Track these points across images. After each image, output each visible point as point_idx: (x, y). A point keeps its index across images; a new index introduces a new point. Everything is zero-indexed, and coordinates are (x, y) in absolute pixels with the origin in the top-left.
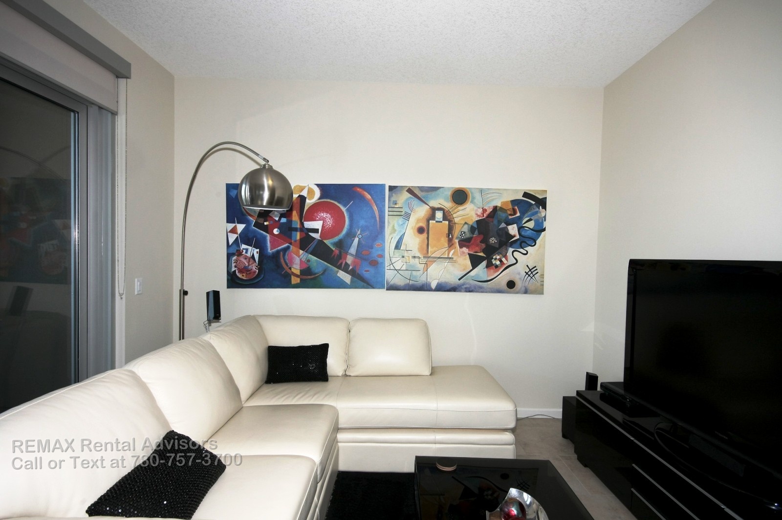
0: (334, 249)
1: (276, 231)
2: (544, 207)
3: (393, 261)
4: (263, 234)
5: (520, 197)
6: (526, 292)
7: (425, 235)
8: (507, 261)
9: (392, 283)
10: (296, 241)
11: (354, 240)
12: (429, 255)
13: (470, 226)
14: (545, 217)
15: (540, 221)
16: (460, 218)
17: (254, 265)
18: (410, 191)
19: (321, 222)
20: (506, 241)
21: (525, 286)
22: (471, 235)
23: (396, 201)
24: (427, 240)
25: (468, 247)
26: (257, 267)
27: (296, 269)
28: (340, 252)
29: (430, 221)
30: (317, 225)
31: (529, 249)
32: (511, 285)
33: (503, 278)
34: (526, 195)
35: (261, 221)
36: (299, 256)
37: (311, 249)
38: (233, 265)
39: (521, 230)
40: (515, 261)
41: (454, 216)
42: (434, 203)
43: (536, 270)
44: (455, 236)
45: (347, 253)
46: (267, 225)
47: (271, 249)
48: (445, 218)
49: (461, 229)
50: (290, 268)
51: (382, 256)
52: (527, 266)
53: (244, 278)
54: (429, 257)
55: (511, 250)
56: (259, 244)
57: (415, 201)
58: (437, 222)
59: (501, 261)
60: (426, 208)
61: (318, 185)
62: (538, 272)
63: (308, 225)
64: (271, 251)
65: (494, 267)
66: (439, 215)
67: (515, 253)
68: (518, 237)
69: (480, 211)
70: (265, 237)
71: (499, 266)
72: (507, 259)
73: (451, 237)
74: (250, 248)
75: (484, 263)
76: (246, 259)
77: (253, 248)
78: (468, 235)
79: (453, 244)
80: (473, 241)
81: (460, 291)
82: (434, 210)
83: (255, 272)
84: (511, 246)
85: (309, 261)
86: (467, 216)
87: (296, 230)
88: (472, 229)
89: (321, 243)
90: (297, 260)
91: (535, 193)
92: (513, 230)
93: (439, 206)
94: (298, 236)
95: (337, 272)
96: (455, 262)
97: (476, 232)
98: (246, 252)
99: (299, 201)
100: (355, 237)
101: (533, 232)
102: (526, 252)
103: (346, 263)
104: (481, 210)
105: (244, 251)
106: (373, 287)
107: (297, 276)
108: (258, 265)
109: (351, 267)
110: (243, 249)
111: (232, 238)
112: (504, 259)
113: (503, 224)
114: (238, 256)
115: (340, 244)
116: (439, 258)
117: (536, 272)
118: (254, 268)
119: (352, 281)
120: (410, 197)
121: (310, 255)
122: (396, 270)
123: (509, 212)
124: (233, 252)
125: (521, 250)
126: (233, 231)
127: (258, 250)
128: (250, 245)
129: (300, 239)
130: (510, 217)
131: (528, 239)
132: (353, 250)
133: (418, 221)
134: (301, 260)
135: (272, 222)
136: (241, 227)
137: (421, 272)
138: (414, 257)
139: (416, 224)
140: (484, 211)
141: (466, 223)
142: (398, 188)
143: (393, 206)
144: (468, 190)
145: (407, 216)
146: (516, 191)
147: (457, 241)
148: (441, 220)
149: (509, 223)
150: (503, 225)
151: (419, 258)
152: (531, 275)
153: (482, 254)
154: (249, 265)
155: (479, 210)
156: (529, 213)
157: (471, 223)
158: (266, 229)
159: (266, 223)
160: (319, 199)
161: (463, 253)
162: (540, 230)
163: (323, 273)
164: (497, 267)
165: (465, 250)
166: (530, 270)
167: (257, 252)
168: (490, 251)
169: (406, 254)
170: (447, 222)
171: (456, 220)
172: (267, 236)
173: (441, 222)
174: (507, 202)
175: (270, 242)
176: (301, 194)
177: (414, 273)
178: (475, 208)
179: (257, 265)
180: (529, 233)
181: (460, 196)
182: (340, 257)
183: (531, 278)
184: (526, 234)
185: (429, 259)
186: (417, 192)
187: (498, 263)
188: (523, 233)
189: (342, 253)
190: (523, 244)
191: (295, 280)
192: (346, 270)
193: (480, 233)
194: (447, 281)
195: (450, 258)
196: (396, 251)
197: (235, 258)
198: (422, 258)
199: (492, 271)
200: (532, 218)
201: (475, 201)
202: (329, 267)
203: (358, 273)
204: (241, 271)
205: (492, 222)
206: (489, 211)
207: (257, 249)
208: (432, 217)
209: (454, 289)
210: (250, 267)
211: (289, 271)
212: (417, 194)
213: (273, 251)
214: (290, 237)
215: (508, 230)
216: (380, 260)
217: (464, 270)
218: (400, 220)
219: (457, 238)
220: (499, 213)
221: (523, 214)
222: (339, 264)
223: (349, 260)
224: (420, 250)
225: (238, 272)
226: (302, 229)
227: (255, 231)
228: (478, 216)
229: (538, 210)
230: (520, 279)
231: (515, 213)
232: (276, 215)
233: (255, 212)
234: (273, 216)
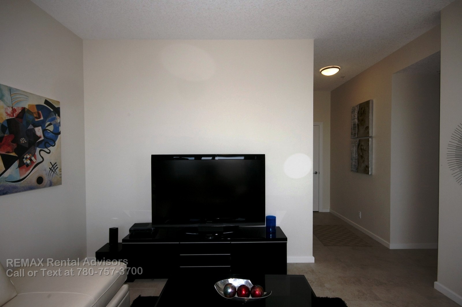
2: (59, 115)
5: (42, 103)
6: (51, 185)
8: (36, 160)
14: (60, 123)
15: (57, 126)
21: (50, 180)
22: (2, 135)
31: (51, 148)
32: (40, 180)
33: (33, 175)
34: (47, 102)
39: (45, 132)
40: (42, 160)
43: (57, 165)
52: (51, 163)
55: (38, 149)
59: (31, 160)
62: (58, 168)
65: (25, 166)
67: (42, 152)
68: (42, 138)
69: (9, 110)
71: (29, 164)
72: (35, 158)
75: (16, 163)
80: (4, 140)
84: (38, 146)
88: (3, 128)
91: (53, 102)
92: (39, 131)
97: (7, 131)
101: (53, 134)
102: (48, 151)
104: (11, 109)
112: (33, 158)
113: (31, 125)
117: (57, 167)
123: (35, 115)
125: (46, 150)
130: (36, 120)
131: (50, 141)
140: (14, 110)
146: (39, 97)
149: (36, 125)
150: (31, 127)
152: (54, 170)
153: (14, 154)
155: (8, 108)
156: (50, 118)
157: (1, 122)
162: (57, 133)
166: (53, 166)
168: (21, 150)
174: (33, 106)
178: (4, 106)
180: (50, 135)
183: (54, 172)
184: (48, 136)
187: (29, 162)
188: (46, 135)
190: (47, 144)
193: (10, 133)
199: (24, 170)
200: (52, 122)
201: (4, 99)
205: (21, 122)
206: (18, 111)
215: (35, 132)
220: (27, 114)
221: (45, 118)
228: (8, 114)
229: (55, 116)
230: (46, 174)
231: (40, 117)
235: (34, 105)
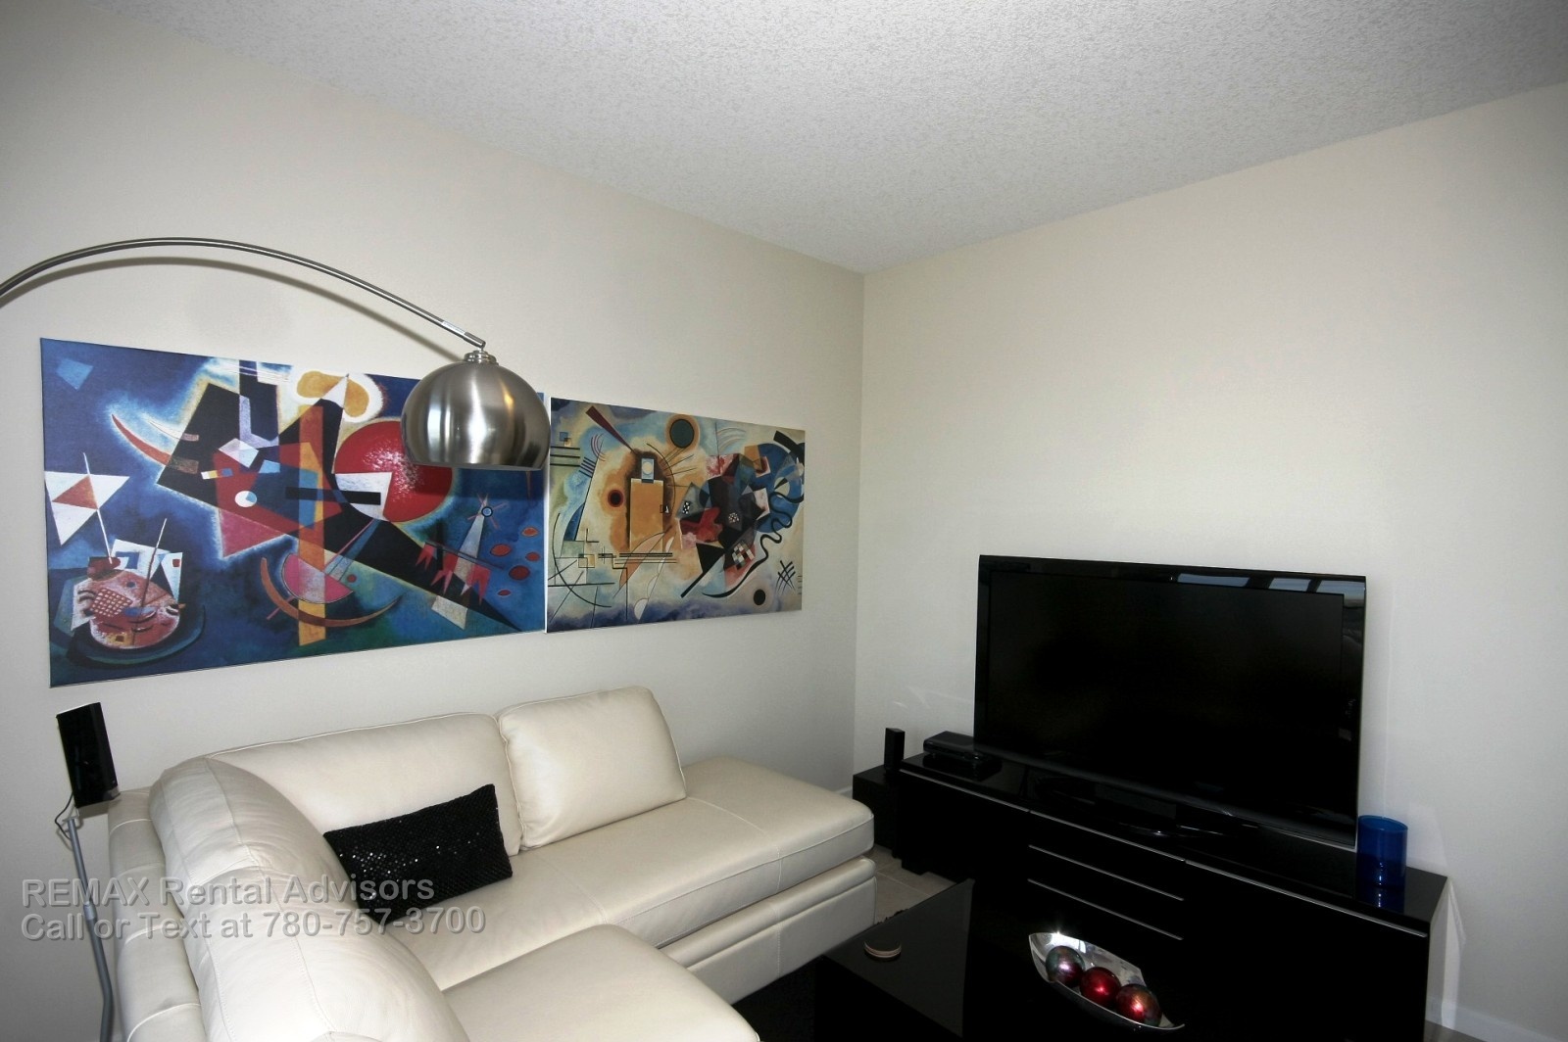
0: (422, 544)
1: (244, 499)
2: (802, 461)
3: (562, 564)
4: (196, 506)
5: (770, 439)
6: (779, 608)
7: (623, 508)
8: (754, 555)
9: (559, 615)
10: (311, 526)
11: (473, 521)
12: (631, 549)
13: (699, 491)
14: (803, 476)
15: (798, 483)
16: (682, 475)
17: (162, 602)
18: (594, 412)
19: (386, 477)
20: (753, 520)
21: (778, 599)
22: (701, 509)
23: (567, 433)
24: (625, 519)
25: (695, 531)
26: (174, 606)
27: (313, 602)
28: (440, 552)
29: (632, 480)
30: (377, 482)
31: (783, 531)
32: (760, 597)
33: (748, 586)
34: (779, 436)
35: (187, 466)
36: (322, 568)
37: (358, 547)
38: (78, 607)
39: (772, 498)
40: (765, 555)
41: (674, 469)
42: (639, 443)
43: (793, 568)
44: (675, 511)
45: (456, 554)
46: (211, 481)
47: (229, 551)
48: (658, 474)
49: (685, 498)
50: (295, 603)
51: (538, 557)
52: (781, 562)
53: (124, 645)
54: (630, 555)
55: (759, 534)
56: (185, 538)
57: (605, 437)
58: (644, 481)
59: (745, 556)
60: (625, 451)
61: (377, 379)
62: (794, 573)
63: (348, 481)
64: (227, 558)
65: (735, 566)
66: (648, 467)
67: (765, 540)
68: (768, 511)
69: (714, 462)
70: (204, 519)
71: (742, 564)
73: (667, 511)
74: (146, 551)
75: (721, 562)
76: (130, 585)
77: (160, 551)
78: (696, 508)
79: (671, 527)
80: (703, 519)
81: (684, 618)
82: (639, 456)
83: (169, 622)
84: (758, 528)
85: (352, 578)
86: (693, 472)
87: (311, 494)
88: (702, 497)
89: (386, 529)
90: (317, 578)
91: (790, 435)
92: (761, 498)
93: (648, 449)
94: (319, 512)
95: (433, 601)
96: (676, 561)
97: (709, 502)
98: (133, 565)
99: (320, 416)
100: (475, 514)
101: (788, 502)
102: (778, 539)
103: (455, 578)
104: (716, 460)
105: (124, 561)
106: (518, 629)
107: (316, 621)
108: (182, 599)
109: (466, 587)
110: (120, 554)
111: (72, 519)
112: (749, 552)
113: (748, 487)
114: (97, 577)
115: (438, 532)
116: (648, 555)
117: (792, 571)
118: (164, 610)
119: (469, 621)
120: (595, 428)
121: (356, 564)
122: (568, 586)
123: (756, 467)
124: (74, 565)
125: (773, 535)
126: (76, 496)
127: (179, 556)
128: (151, 543)
129: (327, 521)
130: (758, 475)
131: (782, 516)
132: (471, 546)
133: (610, 478)
134: (327, 577)
135: (228, 472)
136: (106, 487)
137: (617, 585)
138: (603, 556)
139: (606, 485)
140: (721, 462)
141: (692, 485)
142: (570, 405)
143: (560, 444)
144: (696, 420)
145: (588, 468)
146: (766, 428)
147: (678, 520)
148: (652, 478)
149: (756, 487)
150: (748, 490)
151: (613, 557)
152: (787, 578)
153: (717, 544)
154: (143, 604)
155: (712, 459)
156: (783, 469)
157: (700, 484)
158: (208, 491)
159: (206, 475)
160: (381, 415)
161: (688, 542)
162: (796, 499)
163: (395, 607)
164: (739, 566)
165: (691, 537)
166: (785, 569)
167: (176, 563)
168: (730, 537)
169: (586, 550)
170: (661, 482)
171: (677, 478)
172: (213, 513)
173: (650, 481)
175: (224, 530)
176: (328, 397)
177: (604, 589)
178: (707, 456)
179: (176, 601)
180: (782, 504)
181: (682, 431)
182: (438, 563)
183: (787, 582)
184: (779, 506)
185: (630, 558)
186: (607, 417)
188: (775, 505)
189: (444, 554)
190: (775, 523)
191: (307, 634)
192: (454, 596)
193: (714, 504)
194: (662, 599)
195: (669, 555)
196: (568, 543)
197: (83, 585)
198: (618, 558)
199: (733, 574)
200: (787, 477)
201: (707, 442)
202: (410, 590)
203: (483, 600)
204: (107, 625)
205: (732, 483)
206: (728, 462)
207: (173, 551)
208: (635, 471)
209: (673, 615)
210: (148, 609)
211: (290, 610)
212: (610, 421)
213: (235, 555)
214: (294, 516)
215: (755, 499)
216: (533, 565)
217: (690, 576)
218: (576, 477)
219: (678, 514)
220: (742, 467)
221: (775, 469)
222: (436, 580)
223: (463, 569)
224: (614, 539)
225: (101, 629)
226: (331, 491)
227: (164, 497)
228: (711, 471)
229: (793, 464)
230: (772, 585)
231: (764, 469)
232: (243, 450)
233: (165, 440)
234: (235, 455)
235: (754, 447)
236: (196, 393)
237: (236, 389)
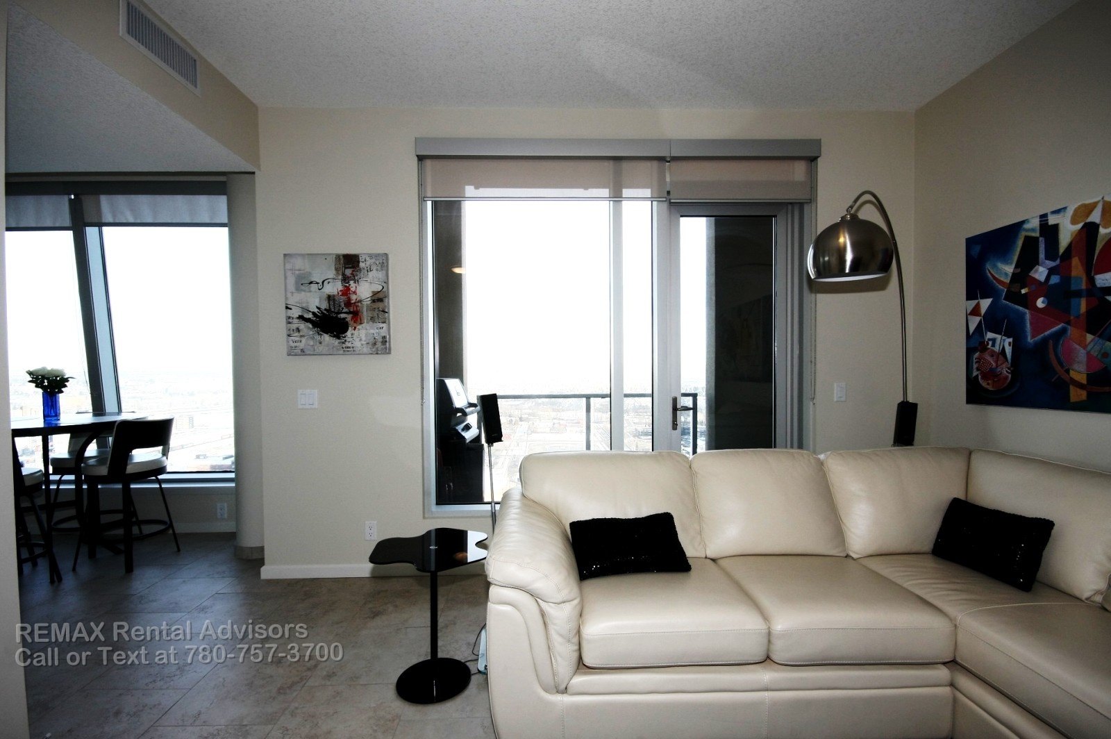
1: (1040, 303)
4: (1018, 310)
10: (1078, 317)
17: (1004, 366)
26: (1009, 369)
27: (1079, 372)
35: (1015, 288)
36: (1085, 346)
38: (975, 366)
46: (1026, 294)
47: (1033, 336)
50: (1067, 371)
53: (990, 388)
56: (1013, 329)
64: (1032, 341)
70: (1022, 315)
74: (998, 337)
76: (992, 356)
77: (1004, 338)
83: (1006, 378)
85: (1105, 355)
87: (1078, 294)
90: (1081, 355)
94: (1082, 305)
98: (993, 345)
99: (1084, 235)
105: (990, 343)
107: (1081, 386)
108: (1012, 366)
110: (989, 340)
111: (974, 322)
114: (981, 352)
118: (1005, 370)
121: (1108, 343)
124: (975, 344)
126: (975, 311)
127: (1011, 340)
128: (1000, 334)
129: (1088, 311)
134: (1088, 353)
135: (1033, 287)
136: (985, 304)
154: (997, 367)
158: (1028, 302)
159: (1023, 291)
167: (1010, 344)
172: (1026, 313)
175: (1031, 324)
176: (1089, 220)
179: (1010, 365)
191: (1077, 395)
197: (977, 355)
204: (985, 377)
207: (1009, 337)
210: (999, 369)
211: (1064, 376)
213: (1036, 339)
214: (1067, 310)
225: (982, 378)
226: (1092, 290)
227: (1006, 307)
232: (1040, 273)
233: (1006, 274)
234: (1036, 276)
236: (1020, 243)
237: (1037, 234)
